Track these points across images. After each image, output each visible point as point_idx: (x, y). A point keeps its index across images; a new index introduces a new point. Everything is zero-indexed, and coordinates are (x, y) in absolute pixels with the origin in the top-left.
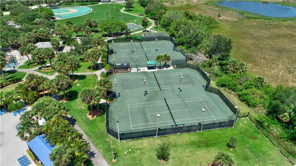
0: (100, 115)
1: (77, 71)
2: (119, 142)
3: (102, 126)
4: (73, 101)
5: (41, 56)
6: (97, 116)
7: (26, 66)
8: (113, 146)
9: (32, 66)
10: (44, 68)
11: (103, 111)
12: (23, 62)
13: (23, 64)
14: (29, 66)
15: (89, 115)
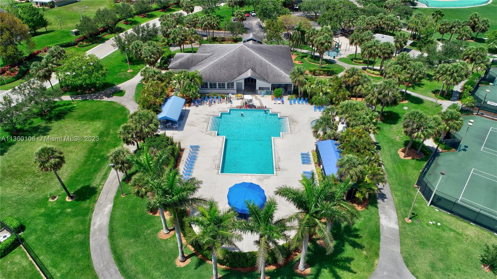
0: (417, 160)
1: (414, 89)
2: (428, 205)
3: (414, 174)
4: (389, 125)
5: (374, 51)
6: (413, 159)
7: (348, 60)
8: (416, 205)
9: (355, 62)
10: (369, 70)
11: (424, 157)
12: (347, 55)
13: (346, 57)
14: (353, 61)
15: (402, 151)
